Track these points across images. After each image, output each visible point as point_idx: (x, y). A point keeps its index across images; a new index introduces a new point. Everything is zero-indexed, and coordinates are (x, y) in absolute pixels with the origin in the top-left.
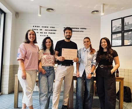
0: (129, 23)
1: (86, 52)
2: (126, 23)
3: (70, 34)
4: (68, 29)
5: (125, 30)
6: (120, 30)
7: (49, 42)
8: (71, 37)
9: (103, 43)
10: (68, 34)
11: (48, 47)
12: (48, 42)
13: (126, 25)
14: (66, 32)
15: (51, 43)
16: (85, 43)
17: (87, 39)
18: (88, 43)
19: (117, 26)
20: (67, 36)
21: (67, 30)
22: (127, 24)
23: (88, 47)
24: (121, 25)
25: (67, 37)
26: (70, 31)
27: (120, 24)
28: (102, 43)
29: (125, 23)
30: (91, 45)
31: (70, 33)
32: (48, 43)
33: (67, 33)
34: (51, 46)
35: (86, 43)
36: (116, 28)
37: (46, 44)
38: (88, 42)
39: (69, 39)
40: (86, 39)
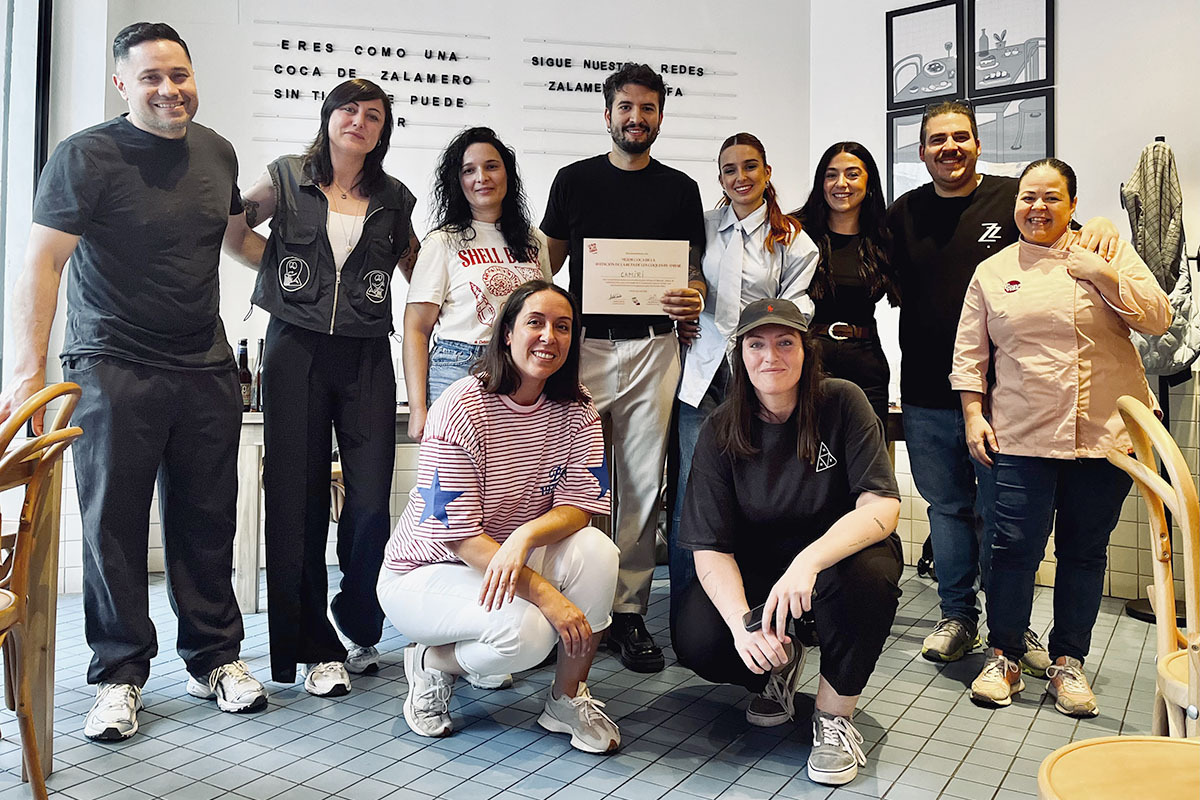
0: (1009, 41)
1: (736, 235)
2: (985, 38)
3: (652, 117)
4: (636, 82)
5: (980, 85)
6: (949, 86)
7: (489, 166)
8: (651, 140)
9: (842, 180)
10: (634, 116)
11: (478, 200)
12: (479, 168)
13: (984, 53)
14: (620, 97)
15: (498, 175)
16: (730, 179)
17: (748, 148)
18: (754, 174)
19: (927, 60)
20: (624, 129)
21: (632, 87)
22: (992, 45)
23: (750, 206)
24: (953, 53)
25: (629, 137)
26: (652, 97)
27: (948, 47)
28: (835, 176)
29: (978, 35)
30: (771, 187)
31: (646, 108)
32: (479, 175)
33: (627, 106)
34: (501, 192)
35: (740, 175)
36: (921, 73)
37: (468, 180)
38: (753, 167)
39: (637, 149)
40: (736, 148)
